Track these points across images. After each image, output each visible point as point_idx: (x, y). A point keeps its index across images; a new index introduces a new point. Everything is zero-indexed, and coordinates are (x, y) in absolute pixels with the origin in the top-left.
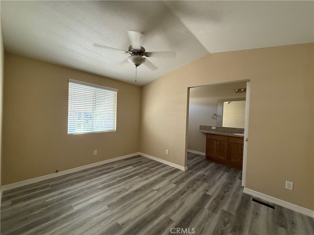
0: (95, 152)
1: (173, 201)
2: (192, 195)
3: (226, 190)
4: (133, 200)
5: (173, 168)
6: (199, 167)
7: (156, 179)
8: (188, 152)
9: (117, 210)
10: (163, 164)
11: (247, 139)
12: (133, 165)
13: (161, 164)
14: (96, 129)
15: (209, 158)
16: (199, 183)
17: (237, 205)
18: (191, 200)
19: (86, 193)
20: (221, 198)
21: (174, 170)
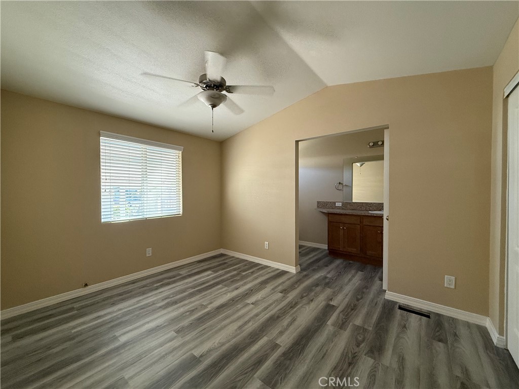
0: (149, 252)
1: (278, 317)
2: (307, 308)
3: (359, 297)
4: (215, 320)
5: (278, 269)
6: (318, 266)
7: (250, 288)
8: (299, 245)
9: (190, 337)
10: (261, 264)
11: (388, 216)
12: (213, 270)
13: (258, 264)
14: (148, 213)
15: (334, 253)
16: (318, 289)
17: (375, 317)
18: (306, 314)
19: (137, 316)
20: (352, 308)
21: (280, 272)
